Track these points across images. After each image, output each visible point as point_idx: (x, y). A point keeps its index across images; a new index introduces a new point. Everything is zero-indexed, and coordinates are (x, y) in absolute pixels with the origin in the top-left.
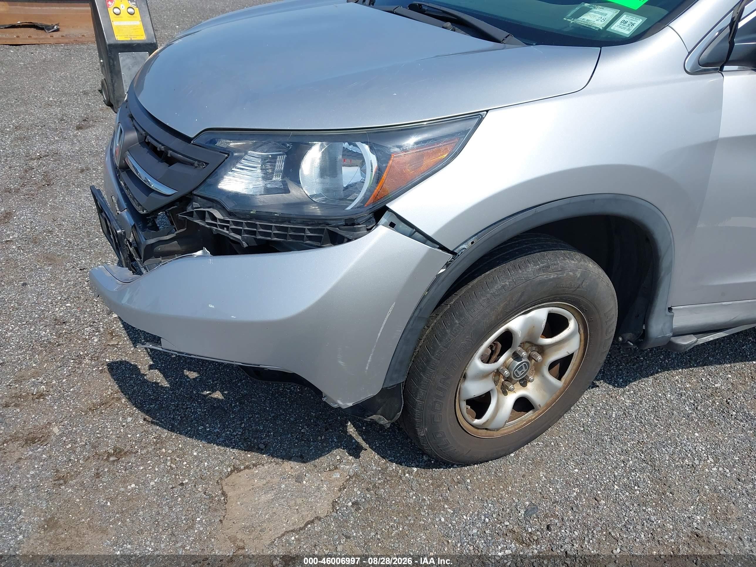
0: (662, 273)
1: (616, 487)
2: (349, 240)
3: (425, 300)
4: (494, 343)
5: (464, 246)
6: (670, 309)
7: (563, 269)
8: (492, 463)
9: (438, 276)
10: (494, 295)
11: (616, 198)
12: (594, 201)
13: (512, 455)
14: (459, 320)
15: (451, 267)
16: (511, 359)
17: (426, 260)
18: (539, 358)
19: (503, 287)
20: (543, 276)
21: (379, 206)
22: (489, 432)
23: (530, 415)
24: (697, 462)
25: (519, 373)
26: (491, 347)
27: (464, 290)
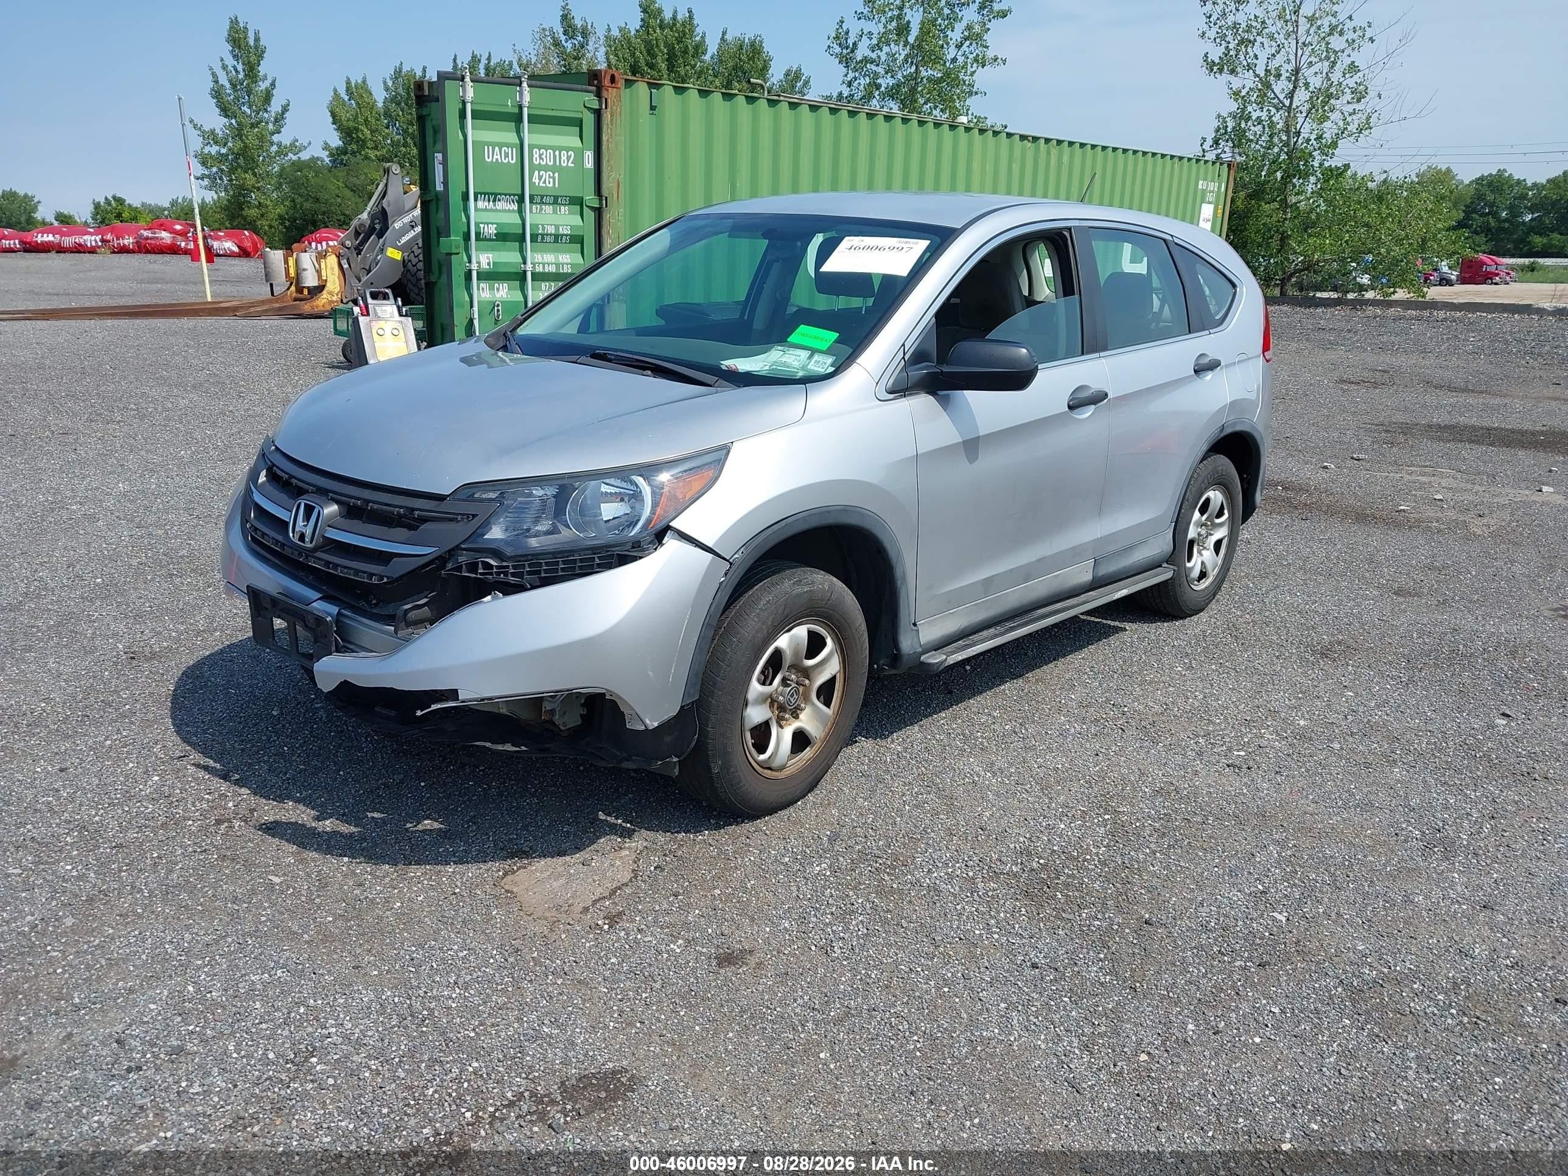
0: (899, 583)
1: (907, 808)
2: (641, 558)
3: (714, 606)
4: (765, 667)
5: (736, 556)
6: (915, 624)
7: (813, 583)
8: (781, 813)
9: (721, 584)
10: (761, 609)
11: (846, 509)
12: (829, 512)
13: (799, 803)
14: (736, 637)
15: (729, 576)
16: (781, 688)
17: (710, 570)
18: (807, 682)
19: (768, 602)
20: (799, 590)
21: (661, 525)
22: (774, 773)
23: (808, 753)
24: (977, 779)
25: (792, 700)
26: (763, 672)
27: (743, 600)
